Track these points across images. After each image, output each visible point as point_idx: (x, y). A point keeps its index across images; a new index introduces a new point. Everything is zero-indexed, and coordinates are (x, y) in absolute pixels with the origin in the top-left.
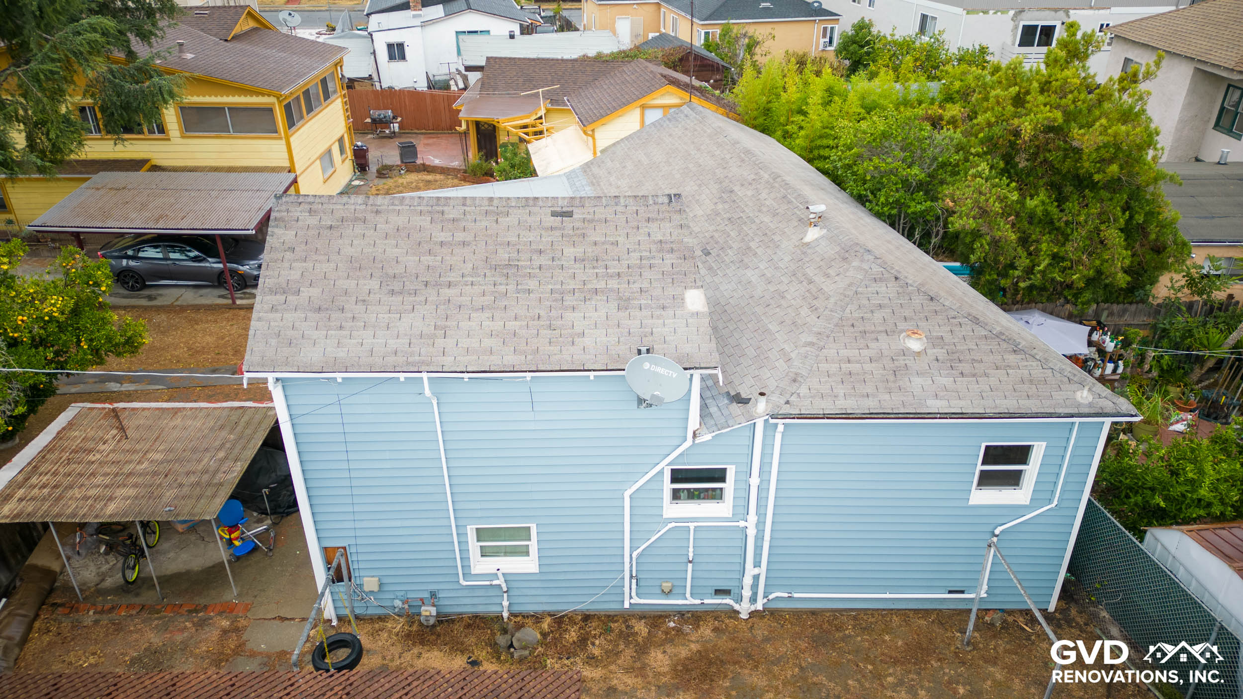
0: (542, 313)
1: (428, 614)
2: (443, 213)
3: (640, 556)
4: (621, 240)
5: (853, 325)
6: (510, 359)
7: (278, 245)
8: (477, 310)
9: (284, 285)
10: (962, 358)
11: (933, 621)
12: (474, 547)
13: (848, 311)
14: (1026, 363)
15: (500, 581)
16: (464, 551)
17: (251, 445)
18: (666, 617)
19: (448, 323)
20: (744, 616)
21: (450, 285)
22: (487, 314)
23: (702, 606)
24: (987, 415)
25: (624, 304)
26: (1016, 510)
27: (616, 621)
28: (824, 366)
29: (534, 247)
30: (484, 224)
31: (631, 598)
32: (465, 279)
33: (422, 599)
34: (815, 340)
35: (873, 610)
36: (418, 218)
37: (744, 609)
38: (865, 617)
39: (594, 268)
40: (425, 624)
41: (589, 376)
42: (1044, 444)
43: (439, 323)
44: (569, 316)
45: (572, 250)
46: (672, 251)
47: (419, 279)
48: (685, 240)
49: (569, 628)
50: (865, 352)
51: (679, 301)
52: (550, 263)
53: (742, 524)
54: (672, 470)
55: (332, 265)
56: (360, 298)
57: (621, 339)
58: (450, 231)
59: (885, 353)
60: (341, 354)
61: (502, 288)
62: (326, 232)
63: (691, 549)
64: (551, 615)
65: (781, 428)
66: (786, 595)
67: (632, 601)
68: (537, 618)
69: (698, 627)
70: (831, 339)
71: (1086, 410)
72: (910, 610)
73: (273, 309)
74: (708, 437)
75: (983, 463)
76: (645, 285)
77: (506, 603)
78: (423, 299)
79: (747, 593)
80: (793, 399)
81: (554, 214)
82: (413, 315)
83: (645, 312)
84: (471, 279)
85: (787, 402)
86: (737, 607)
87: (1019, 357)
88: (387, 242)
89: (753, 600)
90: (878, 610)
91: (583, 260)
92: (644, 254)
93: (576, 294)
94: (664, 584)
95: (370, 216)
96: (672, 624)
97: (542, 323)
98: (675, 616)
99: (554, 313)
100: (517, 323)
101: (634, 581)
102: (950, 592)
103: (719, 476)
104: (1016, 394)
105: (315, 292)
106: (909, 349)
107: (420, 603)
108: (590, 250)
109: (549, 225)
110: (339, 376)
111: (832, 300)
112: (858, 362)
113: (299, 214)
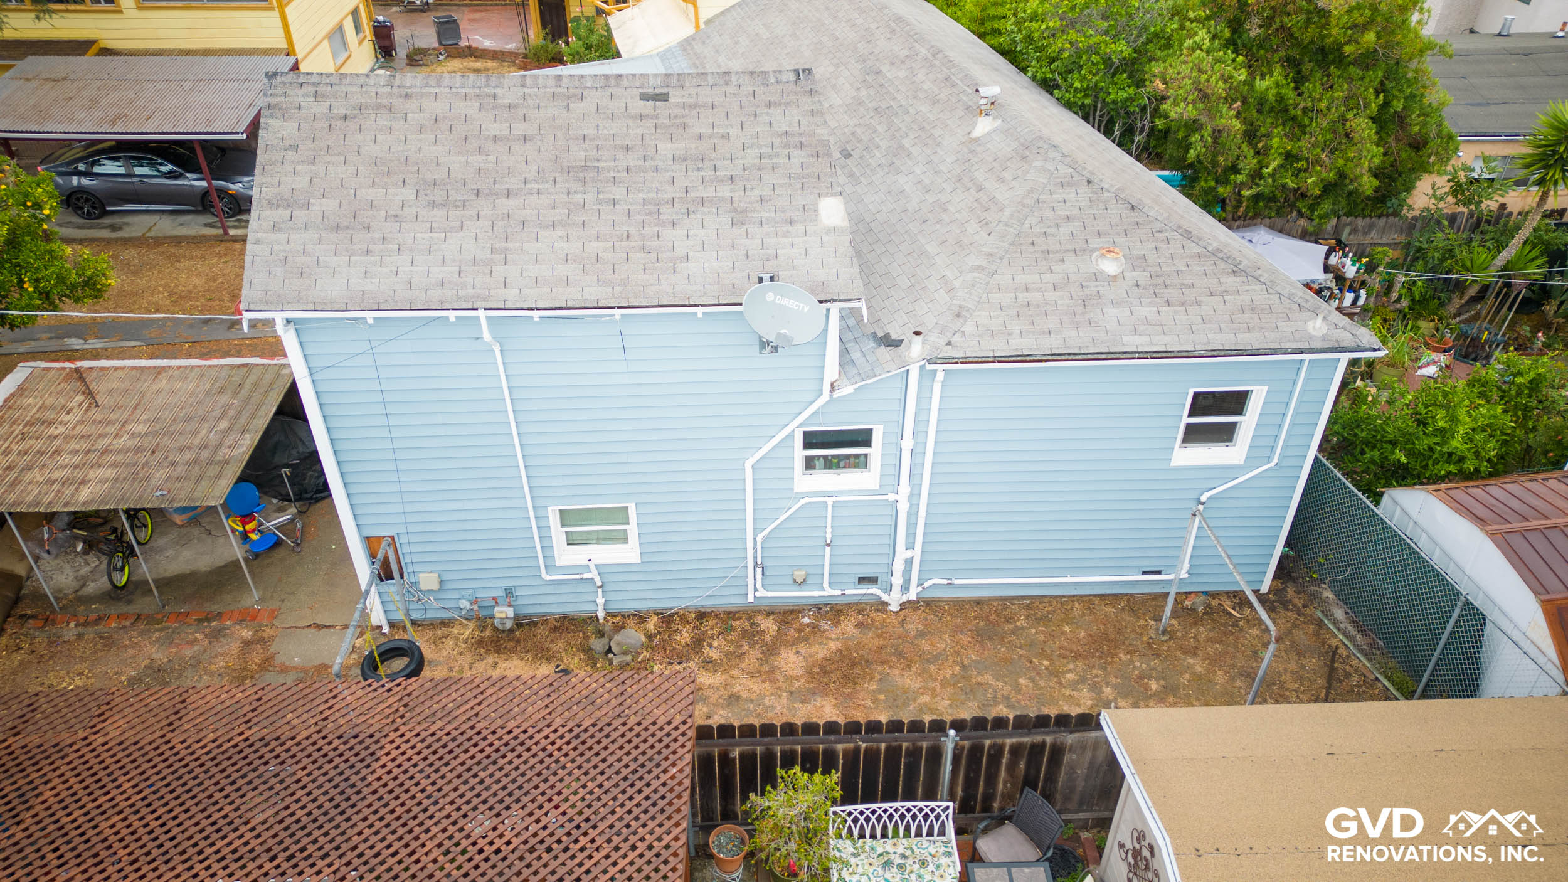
0: (633, 231)
1: (503, 616)
2: (495, 97)
3: (766, 539)
4: (734, 131)
5: (1033, 244)
6: (594, 293)
7: (275, 142)
8: (547, 227)
9: (288, 195)
10: (1168, 282)
11: (1123, 609)
12: (558, 533)
13: (1027, 225)
14: (1247, 288)
15: (593, 574)
16: (545, 539)
17: (262, 412)
18: (799, 612)
19: (509, 245)
20: (894, 607)
21: (509, 194)
22: (560, 232)
23: (843, 598)
24: (1196, 354)
25: (740, 216)
26: (1228, 471)
27: (739, 619)
28: (995, 297)
29: (618, 142)
30: (551, 111)
31: (756, 590)
32: (529, 186)
33: (494, 599)
34: (984, 263)
35: (1051, 597)
36: (463, 104)
37: (894, 600)
38: (1041, 606)
39: (699, 170)
40: (501, 627)
41: (696, 314)
42: (1265, 388)
43: (497, 245)
44: (668, 233)
45: (670, 145)
46: (801, 145)
47: (469, 186)
48: (818, 131)
49: (680, 627)
50: (1048, 277)
51: (810, 212)
52: (641, 163)
53: (891, 497)
54: (805, 433)
55: (351, 169)
56: (391, 213)
57: (737, 264)
58: (507, 121)
59: (1073, 278)
60: (370, 286)
61: (578, 198)
62: (338, 124)
63: (829, 530)
64: (657, 614)
65: (940, 376)
66: (945, 582)
67: (758, 594)
68: (640, 618)
69: (839, 622)
70: (1005, 261)
71: (1318, 345)
72: (1095, 596)
73: (275, 228)
74: (849, 390)
75: (1190, 415)
76: (767, 192)
77: (600, 601)
78: (474, 212)
79: (897, 581)
80: (957, 338)
81: (644, 97)
82: (461, 233)
83: (768, 228)
84: (536, 186)
85: (949, 343)
86: (885, 598)
87: (1239, 279)
88: (422, 136)
89: (905, 588)
90: (1056, 596)
91: (685, 159)
92: (764, 150)
93: (676, 205)
94: (796, 573)
95: (397, 103)
96: (806, 620)
97: (632, 244)
98: (809, 610)
99: (648, 230)
100: (601, 244)
101: (759, 570)
102: (1144, 573)
103: (863, 438)
104: (1235, 326)
105: (330, 205)
106: (1102, 272)
107: (493, 603)
108: (693, 146)
109: (638, 112)
110: (370, 316)
111: (1007, 212)
112: (1039, 290)
113: (301, 99)
